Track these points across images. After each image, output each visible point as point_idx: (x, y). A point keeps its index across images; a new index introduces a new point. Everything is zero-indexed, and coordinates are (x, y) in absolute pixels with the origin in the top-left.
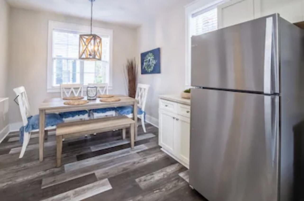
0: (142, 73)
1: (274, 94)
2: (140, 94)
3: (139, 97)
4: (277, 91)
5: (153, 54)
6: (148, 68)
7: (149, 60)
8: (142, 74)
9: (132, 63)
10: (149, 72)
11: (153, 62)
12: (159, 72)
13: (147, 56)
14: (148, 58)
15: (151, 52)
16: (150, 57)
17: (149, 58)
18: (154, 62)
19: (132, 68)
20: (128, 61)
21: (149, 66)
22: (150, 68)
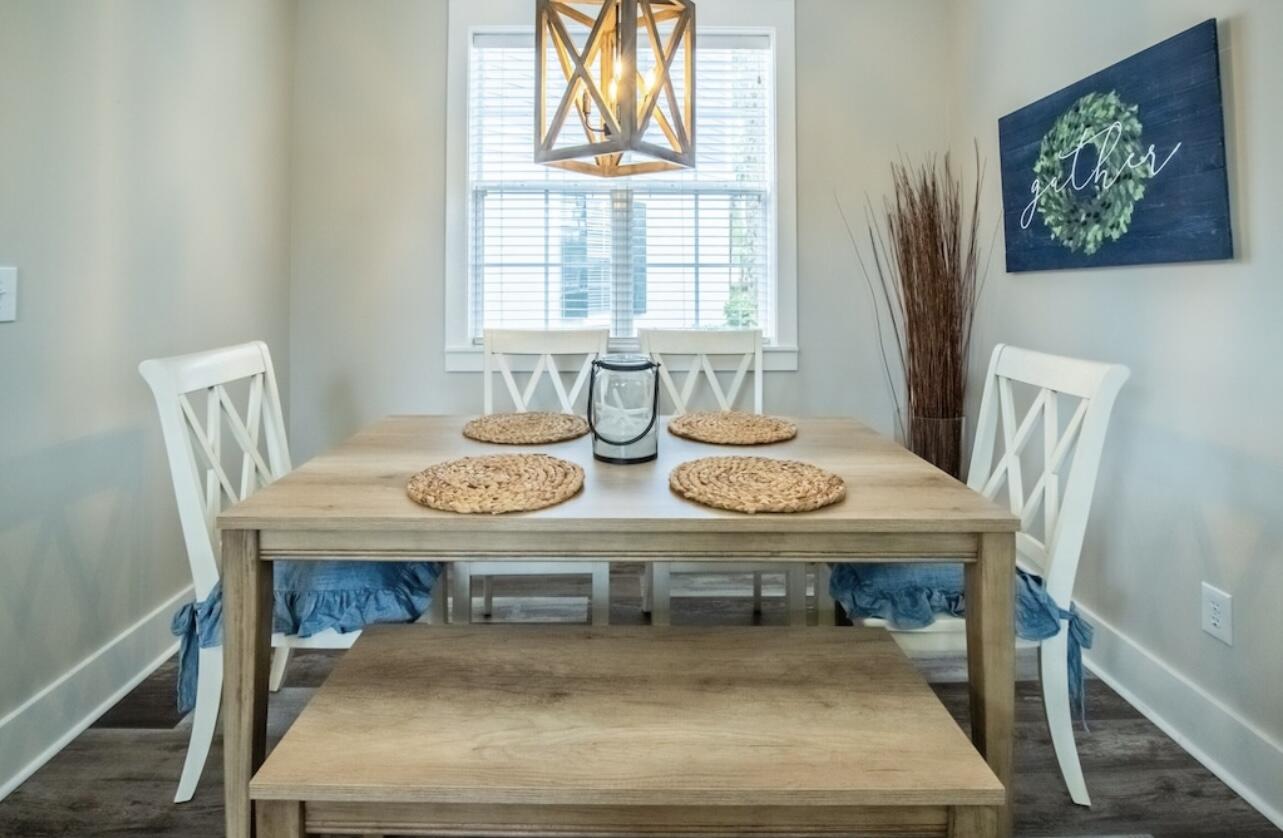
0: (1017, 263)
2: (1014, 441)
3: (1010, 462)
5: (1126, 99)
6: (1071, 220)
8: (1014, 266)
9: (929, 196)
10: (1091, 248)
13: (1065, 124)
15: (1099, 83)
17: (1087, 136)
18: (1146, 163)
19: (932, 225)
20: (902, 184)
21: (1085, 201)
22: (1097, 218)
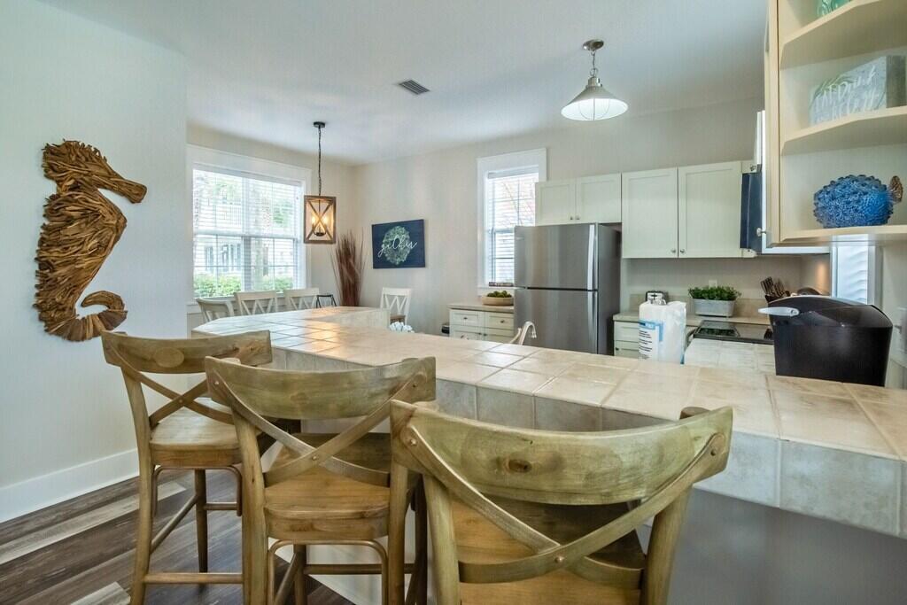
1: (594, 290)
4: (596, 287)
5: (408, 230)
6: (392, 256)
7: (397, 240)
8: (375, 267)
10: (397, 264)
11: (407, 246)
12: (422, 264)
13: (391, 232)
14: (393, 236)
15: (401, 224)
16: (401, 236)
17: (397, 236)
18: (410, 246)
21: (396, 252)
22: (399, 256)
